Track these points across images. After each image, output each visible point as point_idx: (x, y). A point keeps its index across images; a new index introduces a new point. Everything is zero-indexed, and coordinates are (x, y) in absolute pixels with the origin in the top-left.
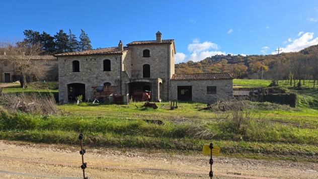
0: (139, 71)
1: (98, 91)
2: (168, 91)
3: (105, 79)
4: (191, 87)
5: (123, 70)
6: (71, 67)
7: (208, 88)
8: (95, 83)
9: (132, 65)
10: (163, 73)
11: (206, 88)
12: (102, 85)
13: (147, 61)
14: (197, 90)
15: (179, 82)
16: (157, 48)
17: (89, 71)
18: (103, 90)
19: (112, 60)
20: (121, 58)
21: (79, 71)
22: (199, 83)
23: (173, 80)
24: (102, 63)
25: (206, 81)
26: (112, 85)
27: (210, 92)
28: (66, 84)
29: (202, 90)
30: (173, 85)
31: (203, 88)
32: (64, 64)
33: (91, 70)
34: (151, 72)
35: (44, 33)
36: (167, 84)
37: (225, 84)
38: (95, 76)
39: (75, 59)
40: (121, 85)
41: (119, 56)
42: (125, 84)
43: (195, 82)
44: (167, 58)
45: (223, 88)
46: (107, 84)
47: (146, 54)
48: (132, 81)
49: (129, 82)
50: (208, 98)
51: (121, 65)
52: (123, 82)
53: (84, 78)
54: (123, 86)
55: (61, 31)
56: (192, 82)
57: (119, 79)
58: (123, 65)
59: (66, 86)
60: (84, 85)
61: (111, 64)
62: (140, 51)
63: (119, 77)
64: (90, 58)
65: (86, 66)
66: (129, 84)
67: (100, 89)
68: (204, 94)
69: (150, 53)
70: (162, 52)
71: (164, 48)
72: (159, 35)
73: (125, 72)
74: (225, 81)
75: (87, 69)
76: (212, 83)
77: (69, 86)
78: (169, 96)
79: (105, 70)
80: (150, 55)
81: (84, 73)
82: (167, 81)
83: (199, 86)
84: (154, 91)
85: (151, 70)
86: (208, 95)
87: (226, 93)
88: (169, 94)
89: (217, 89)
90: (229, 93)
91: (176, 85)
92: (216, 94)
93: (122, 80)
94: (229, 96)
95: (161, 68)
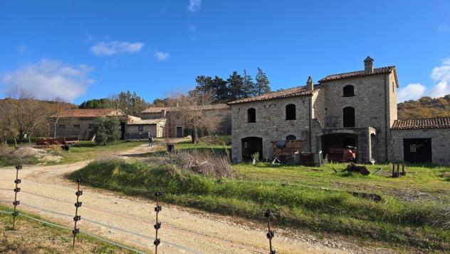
0: (336, 117)
1: (279, 147)
3: (288, 131)
4: (429, 140)
5: (313, 118)
6: (246, 117)
8: (275, 136)
9: (326, 109)
10: (376, 118)
12: (285, 139)
13: (349, 102)
14: (443, 146)
15: (406, 132)
16: (366, 82)
17: (268, 121)
18: (285, 146)
19: (298, 104)
20: (310, 100)
21: (254, 121)
22: (446, 133)
23: (395, 129)
24: (284, 109)
26: (298, 138)
28: (241, 138)
30: (394, 137)
32: (238, 113)
33: (270, 119)
34: (356, 118)
35: (217, 78)
36: (383, 136)
38: (275, 127)
39: (251, 106)
40: (310, 139)
41: (307, 99)
42: (316, 137)
44: (383, 96)
46: (291, 138)
47: (349, 91)
48: (326, 133)
49: (321, 134)
51: (310, 110)
52: (313, 135)
53: (261, 130)
54: (313, 140)
55: (235, 73)
56: (431, 131)
57: (308, 129)
58: (313, 110)
59: (240, 141)
60: (261, 139)
61: (297, 110)
62: (339, 88)
63: (307, 127)
64: (269, 103)
65: (264, 114)
66: (322, 136)
67: (282, 144)
69: (355, 90)
70: (375, 87)
71: (380, 80)
72: (368, 62)
73: (316, 119)
75: (265, 118)
77: (243, 140)
78: (389, 155)
79: (288, 118)
80: (355, 94)
81: (261, 124)
82: (384, 131)
83: (443, 138)
84: (362, 147)
85: (356, 115)
88: (389, 152)
91: (400, 137)
93: (312, 131)
95: (372, 111)
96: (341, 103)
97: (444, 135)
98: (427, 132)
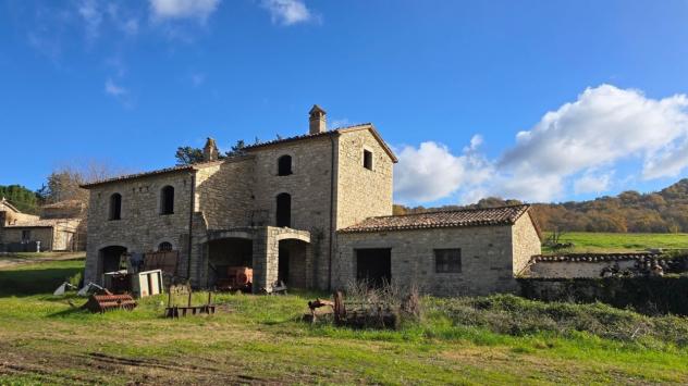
2: (330, 266)
3: (163, 236)
4: (388, 251)
5: (197, 210)
6: (108, 209)
7: (438, 253)
8: (144, 244)
9: (252, 197)
10: (319, 213)
11: (430, 257)
12: (157, 249)
13: (285, 184)
14: (406, 262)
15: (357, 238)
16: (308, 149)
17: (136, 216)
18: (143, 262)
19: (176, 183)
20: (193, 179)
21: (119, 218)
22: (411, 239)
23: (342, 232)
24: (158, 194)
25: (428, 234)
26: (174, 248)
27: (446, 267)
28: (98, 248)
29: (419, 260)
30: (342, 247)
31: (421, 254)
32: (98, 202)
33: (139, 213)
34: (292, 212)
36: (327, 244)
37: (487, 241)
38: (145, 227)
39: (116, 190)
40: (190, 250)
41: (190, 177)
42: (199, 245)
43: (400, 236)
44: (329, 174)
45: (481, 253)
46: (165, 247)
47: (285, 166)
48: (212, 238)
49: (205, 240)
51: (192, 197)
52: (195, 241)
53: (127, 234)
54: (194, 250)
56: (390, 235)
57: (188, 232)
58: (197, 196)
59: (97, 253)
61: (175, 197)
62: (270, 160)
63: (187, 227)
64: (140, 185)
65: (132, 204)
66: (205, 243)
67: (138, 258)
68: (424, 273)
69: (293, 164)
70: (319, 159)
71: (325, 146)
72: (315, 115)
73: (200, 213)
74: (487, 231)
75: (133, 211)
76: (449, 239)
78: (332, 279)
79: (163, 211)
80: (292, 169)
81: (127, 222)
82: (328, 235)
83: (409, 248)
84: (257, 263)
85: (292, 206)
86: (437, 276)
87: (492, 269)
88: (333, 273)
89: (464, 257)
90: (500, 269)
91: (350, 245)
92: (460, 272)
93: (193, 234)
94: (501, 278)
95: (314, 201)
96: (273, 186)
97: (408, 243)
98: (386, 237)
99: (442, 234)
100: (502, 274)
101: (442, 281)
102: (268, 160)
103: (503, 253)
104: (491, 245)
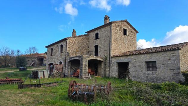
3: (60, 60)
7: (147, 63)
8: (57, 62)
10: (106, 51)
11: (144, 65)
12: (59, 64)
13: (97, 42)
14: (135, 67)
15: (117, 58)
16: (103, 30)
19: (63, 44)
21: (52, 55)
22: (136, 58)
23: (114, 57)
24: (60, 47)
25: (143, 56)
26: (62, 63)
27: (151, 69)
28: (48, 64)
29: (139, 66)
30: (113, 62)
31: (140, 64)
34: (99, 51)
36: (108, 61)
38: (57, 57)
40: (65, 64)
43: (132, 57)
44: (109, 37)
45: (165, 63)
50: (147, 77)
52: (67, 61)
53: (53, 60)
56: (129, 57)
61: (63, 48)
62: (93, 35)
63: (65, 57)
64: (56, 45)
65: (55, 51)
68: (142, 71)
69: (99, 35)
70: (106, 32)
71: (108, 28)
72: (106, 18)
73: (68, 52)
74: (168, 53)
75: (55, 53)
76: (151, 57)
78: (110, 73)
80: (99, 37)
81: (54, 56)
82: (108, 58)
83: (135, 61)
85: (99, 49)
86: (147, 73)
87: (170, 69)
88: (110, 71)
89: (158, 64)
90: (174, 70)
91: (115, 61)
92: (156, 71)
93: (66, 59)
94: (174, 74)
95: (105, 47)
96: (94, 43)
97: (135, 60)
98: (127, 58)
99: (148, 55)
100: (175, 71)
101: (149, 75)
102: (92, 35)
103: (175, 62)
104: (169, 59)
